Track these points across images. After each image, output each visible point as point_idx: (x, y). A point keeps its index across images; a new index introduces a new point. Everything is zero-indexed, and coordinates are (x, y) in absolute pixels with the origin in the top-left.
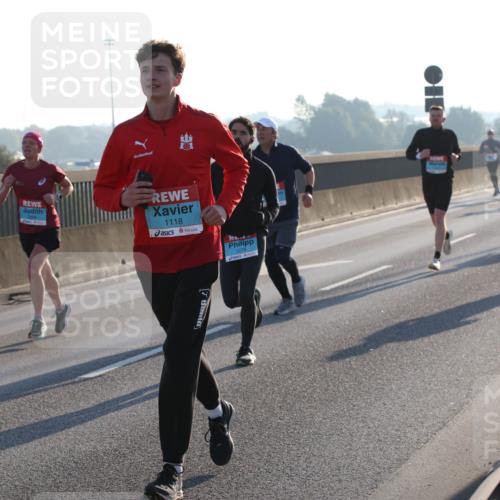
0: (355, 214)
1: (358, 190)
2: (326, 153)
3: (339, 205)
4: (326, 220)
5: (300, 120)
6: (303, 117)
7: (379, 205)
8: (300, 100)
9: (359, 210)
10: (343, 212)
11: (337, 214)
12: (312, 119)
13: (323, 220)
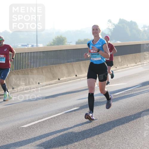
0: (128, 65)
1: (130, 56)
2: (119, 42)
3: (123, 62)
4: (117, 68)
5: (109, 29)
6: (110, 28)
7: (138, 62)
8: (110, 21)
9: (130, 64)
10: (124, 65)
11: (122, 65)
12: (114, 29)
13: (116, 68)
